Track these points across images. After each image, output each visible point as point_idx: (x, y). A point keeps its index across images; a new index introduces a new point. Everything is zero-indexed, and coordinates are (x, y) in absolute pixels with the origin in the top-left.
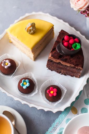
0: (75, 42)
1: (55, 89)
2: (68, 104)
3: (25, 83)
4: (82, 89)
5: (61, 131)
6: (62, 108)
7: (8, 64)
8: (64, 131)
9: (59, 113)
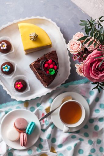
0: (53, 68)
1: (22, 85)
2: (24, 99)
3: (6, 68)
4: (40, 96)
5: (8, 111)
6: (19, 99)
7: (4, 47)
8: (10, 112)
9: (14, 100)
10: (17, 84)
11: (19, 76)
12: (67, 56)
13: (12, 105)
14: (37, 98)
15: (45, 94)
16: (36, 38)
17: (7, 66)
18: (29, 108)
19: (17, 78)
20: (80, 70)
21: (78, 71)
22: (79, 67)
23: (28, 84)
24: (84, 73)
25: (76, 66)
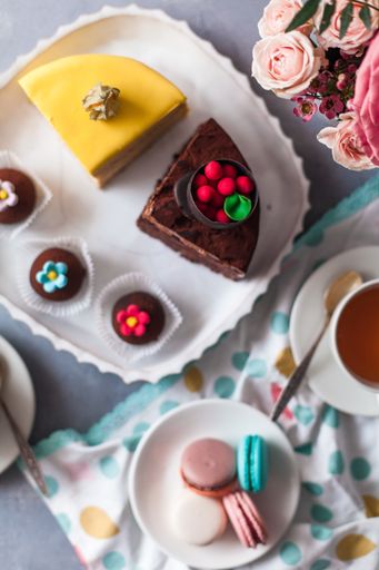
0: (238, 190)
1: (142, 314)
2: (175, 365)
3: (52, 274)
4: (231, 325)
5: (136, 436)
6: (156, 373)
7: (7, 197)
8: (146, 436)
9: (140, 384)
10: (124, 319)
11: (113, 284)
12: (266, 118)
13: (142, 407)
14: (225, 335)
15: (247, 308)
16: (115, 105)
17: (51, 268)
18: (209, 388)
19: (111, 294)
20: (351, 150)
21: (343, 155)
22: (338, 137)
23: (164, 298)
24: (369, 153)
25: (323, 141)
